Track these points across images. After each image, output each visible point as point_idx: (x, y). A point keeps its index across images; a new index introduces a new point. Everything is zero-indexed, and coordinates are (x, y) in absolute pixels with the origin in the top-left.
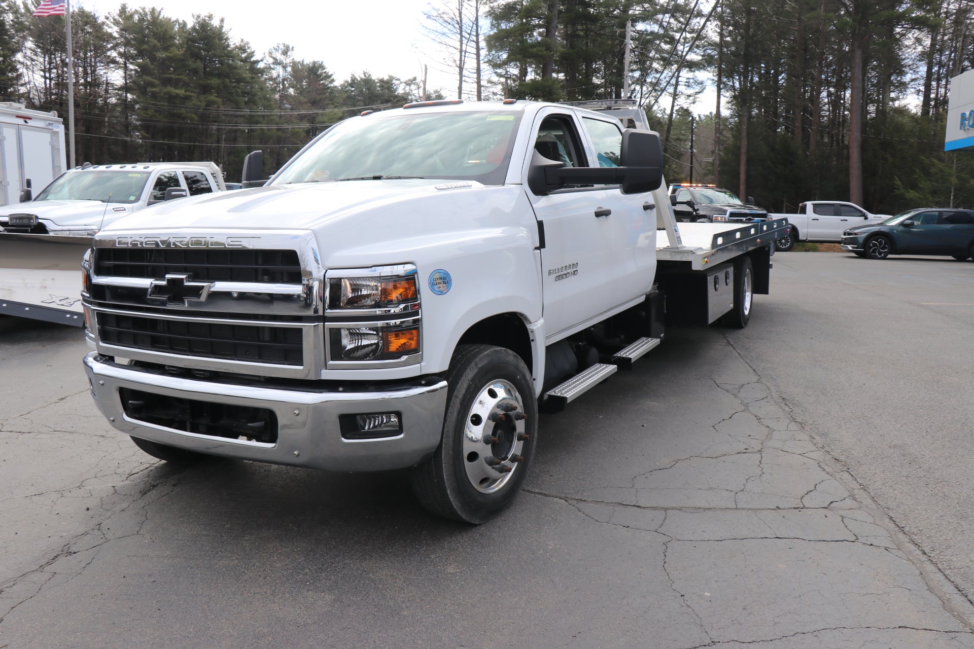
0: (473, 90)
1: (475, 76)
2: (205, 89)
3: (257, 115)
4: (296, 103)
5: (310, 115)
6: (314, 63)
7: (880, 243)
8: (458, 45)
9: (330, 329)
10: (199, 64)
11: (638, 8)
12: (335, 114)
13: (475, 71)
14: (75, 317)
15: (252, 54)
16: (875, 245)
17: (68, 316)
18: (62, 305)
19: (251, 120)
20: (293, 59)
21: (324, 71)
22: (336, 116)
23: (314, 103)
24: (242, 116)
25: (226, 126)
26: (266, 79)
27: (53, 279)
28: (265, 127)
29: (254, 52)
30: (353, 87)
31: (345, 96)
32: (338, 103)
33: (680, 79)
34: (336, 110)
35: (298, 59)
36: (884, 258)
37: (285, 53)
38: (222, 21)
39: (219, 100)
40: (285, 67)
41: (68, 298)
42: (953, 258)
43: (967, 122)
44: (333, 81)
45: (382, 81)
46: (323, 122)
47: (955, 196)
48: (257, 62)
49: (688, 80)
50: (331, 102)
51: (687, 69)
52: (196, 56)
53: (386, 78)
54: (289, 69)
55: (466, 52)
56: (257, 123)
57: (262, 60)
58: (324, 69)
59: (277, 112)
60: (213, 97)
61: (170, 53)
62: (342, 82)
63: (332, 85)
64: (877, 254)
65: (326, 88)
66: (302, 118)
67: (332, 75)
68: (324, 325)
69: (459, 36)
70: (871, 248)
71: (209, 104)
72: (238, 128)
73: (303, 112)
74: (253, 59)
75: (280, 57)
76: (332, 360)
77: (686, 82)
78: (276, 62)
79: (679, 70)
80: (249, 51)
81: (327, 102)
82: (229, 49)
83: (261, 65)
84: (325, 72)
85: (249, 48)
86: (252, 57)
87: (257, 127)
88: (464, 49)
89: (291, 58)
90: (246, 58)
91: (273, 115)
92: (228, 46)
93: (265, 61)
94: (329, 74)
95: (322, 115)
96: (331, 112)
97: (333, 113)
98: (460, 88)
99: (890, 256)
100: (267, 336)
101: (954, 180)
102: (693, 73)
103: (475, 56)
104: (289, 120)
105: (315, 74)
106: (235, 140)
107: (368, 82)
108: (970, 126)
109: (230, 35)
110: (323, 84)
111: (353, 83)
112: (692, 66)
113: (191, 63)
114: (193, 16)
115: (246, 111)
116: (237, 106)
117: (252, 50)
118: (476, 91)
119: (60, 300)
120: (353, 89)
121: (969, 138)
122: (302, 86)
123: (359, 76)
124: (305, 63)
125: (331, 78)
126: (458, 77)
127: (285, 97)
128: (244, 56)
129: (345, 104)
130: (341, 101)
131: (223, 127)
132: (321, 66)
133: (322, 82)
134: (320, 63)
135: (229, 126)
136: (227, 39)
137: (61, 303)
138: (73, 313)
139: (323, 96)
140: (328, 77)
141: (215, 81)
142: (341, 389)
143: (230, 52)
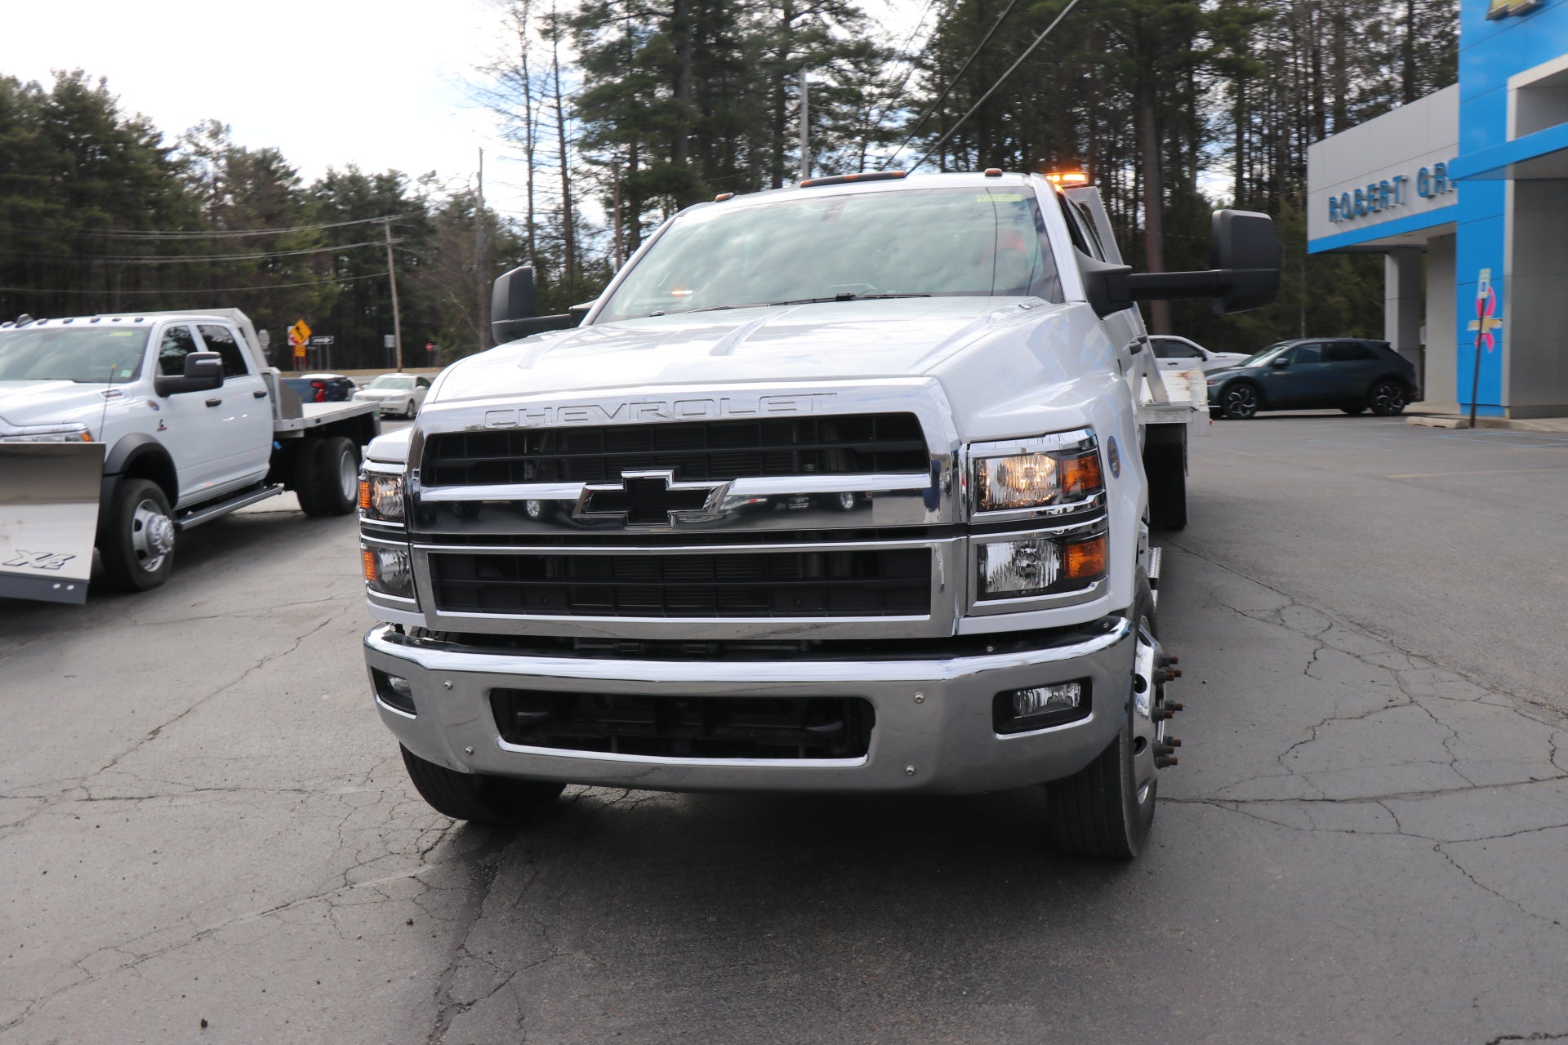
0: (554, 185)
1: (559, 162)
2: (80, 198)
3: (177, 240)
4: (236, 219)
5: (264, 237)
6: (265, 151)
7: (1243, 394)
8: (523, 112)
9: (978, 545)
10: (70, 156)
11: (802, 50)
12: (307, 235)
13: (558, 155)
14: (71, 587)
15: (157, 138)
16: (1236, 398)
17: (57, 586)
18: (43, 567)
19: (165, 248)
20: (229, 145)
21: (282, 164)
22: (309, 238)
23: (270, 218)
24: (149, 242)
25: (121, 259)
26: (183, 180)
27: (20, 522)
28: (189, 259)
29: (159, 135)
30: (330, 190)
31: (320, 204)
32: (309, 217)
33: (866, 159)
34: (309, 228)
35: (237, 144)
36: (1251, 417)
37: (214, 134)
38: (103, 81)
39: (108, 216)
40: (215, 159)
41: (50, 555)
42: (1343, 413)
43: (1339, 210)
44: (298, 180)
45: (380, 178)
46: (289, 249)
47: (1307, 321)
48: (166, 151)
49: (879, 160)
50: (297, 215)
51: (877, 143)
52: (62, 142)
53: (385, 174)
54: (223, 162)
55: (536, 124)
56: (176, 253)
57: (176, 148)
58: (281, 160)
59: (208, 234)
60: (96, 211)
61: (14, 136)
62: (313, 183)
63: (296, 188)
64: (1240, 412)
65: (284, 191)
66: (250, 243)
67: (295, 171)
68: (968, 538)
69: (524, 98)
70: (1231, 402)
71: (91, 222)
72: (142, 262)
73: (253, 233)
74: (160, 146)
75: (205, 141)
76: (979, 600)
77: (876, 163)
78: (203, 153)
79: (863, 146)
80: (152, 132)
81: (290, 215)
82: (117, 128)
83: (173, 157)
84: (284, 167)
85: (152, 127)
86: (158, 142)
87: (176, 260)
88: (533, 117)
89: (225, 144)
90: (148, 145)
91: (202, 240)
92: (114, 124)
93: (181, 150)
94: (291, 169)
95: (286, 236)
96: (302, 231)
97: (303, 234)
98: (530, 184)
99: (1258, 414)
100: (815, 570)
101: (1304, 298)
102: (884, 149)
103: (556, 131)
104: (229, 248)
105: (267, 169)
106: (137, 284)
107: (355, 181)
108: (1344, 216)
109: (118, 106)
110: (281, 186)
111: (332, 183)
112: (885, 137)
113: (55, 155)
114: (53, 73)
115: (155, 234)
116: (138, 223)
117: (158, 131)
118: (562, 186)
119: (38, 559)
120: (331, 193)
121: (1344, 234)
122: (245, 190)
123: (343, 172)
124: (249, 151)
125: (296, 176)
126: (526, 165)
127: (219, 209)
128: (143, 141)
129: (319, 218)
130: (314, 213)
131: (117, 262)
132: (276, 157)
133: (279, 183)
134: (275, 151)
135: (128, 259)
136: (112, 112)
137: (41, 563)
138: (65, 581)
139: (283, 206)
140: (289, 174)
141: (99, 185)
142: (990, 649)
143: (120, 133)
